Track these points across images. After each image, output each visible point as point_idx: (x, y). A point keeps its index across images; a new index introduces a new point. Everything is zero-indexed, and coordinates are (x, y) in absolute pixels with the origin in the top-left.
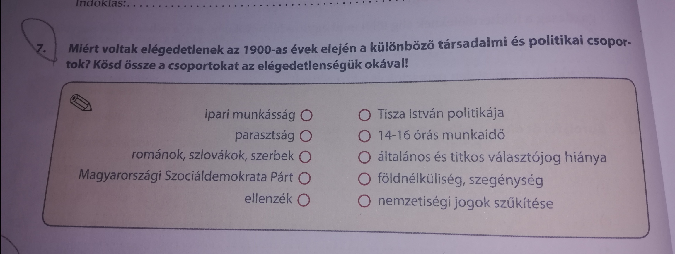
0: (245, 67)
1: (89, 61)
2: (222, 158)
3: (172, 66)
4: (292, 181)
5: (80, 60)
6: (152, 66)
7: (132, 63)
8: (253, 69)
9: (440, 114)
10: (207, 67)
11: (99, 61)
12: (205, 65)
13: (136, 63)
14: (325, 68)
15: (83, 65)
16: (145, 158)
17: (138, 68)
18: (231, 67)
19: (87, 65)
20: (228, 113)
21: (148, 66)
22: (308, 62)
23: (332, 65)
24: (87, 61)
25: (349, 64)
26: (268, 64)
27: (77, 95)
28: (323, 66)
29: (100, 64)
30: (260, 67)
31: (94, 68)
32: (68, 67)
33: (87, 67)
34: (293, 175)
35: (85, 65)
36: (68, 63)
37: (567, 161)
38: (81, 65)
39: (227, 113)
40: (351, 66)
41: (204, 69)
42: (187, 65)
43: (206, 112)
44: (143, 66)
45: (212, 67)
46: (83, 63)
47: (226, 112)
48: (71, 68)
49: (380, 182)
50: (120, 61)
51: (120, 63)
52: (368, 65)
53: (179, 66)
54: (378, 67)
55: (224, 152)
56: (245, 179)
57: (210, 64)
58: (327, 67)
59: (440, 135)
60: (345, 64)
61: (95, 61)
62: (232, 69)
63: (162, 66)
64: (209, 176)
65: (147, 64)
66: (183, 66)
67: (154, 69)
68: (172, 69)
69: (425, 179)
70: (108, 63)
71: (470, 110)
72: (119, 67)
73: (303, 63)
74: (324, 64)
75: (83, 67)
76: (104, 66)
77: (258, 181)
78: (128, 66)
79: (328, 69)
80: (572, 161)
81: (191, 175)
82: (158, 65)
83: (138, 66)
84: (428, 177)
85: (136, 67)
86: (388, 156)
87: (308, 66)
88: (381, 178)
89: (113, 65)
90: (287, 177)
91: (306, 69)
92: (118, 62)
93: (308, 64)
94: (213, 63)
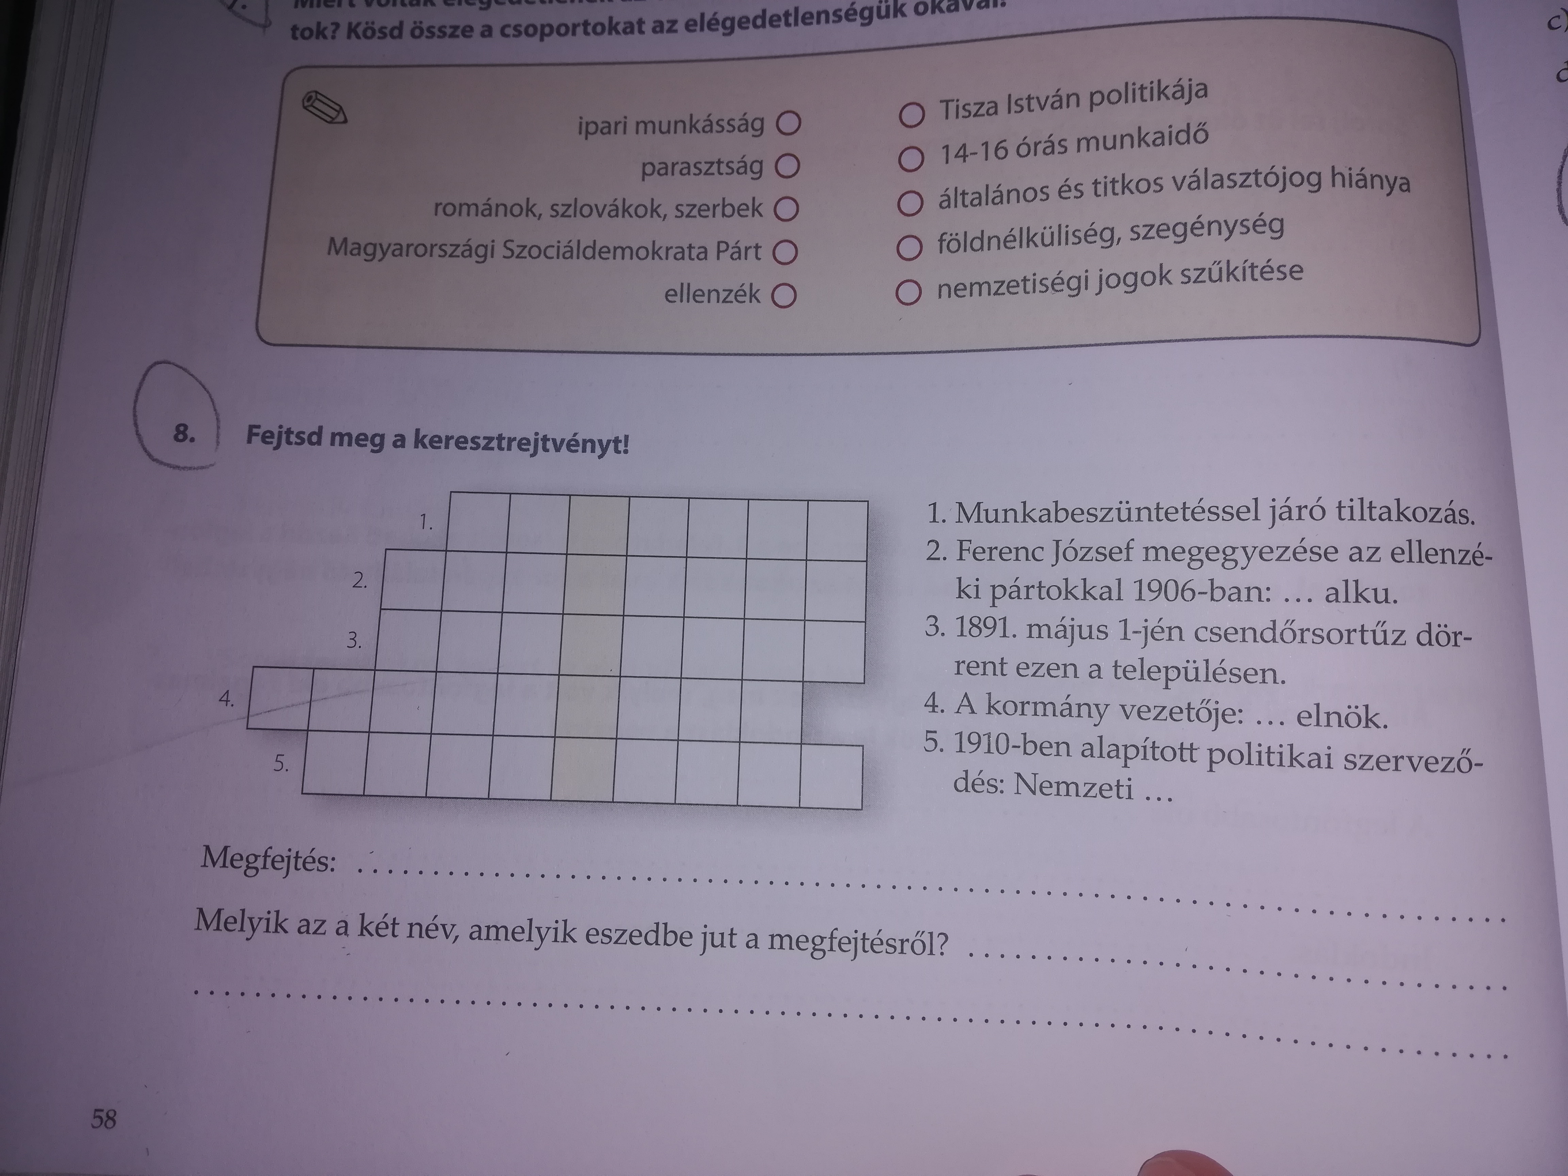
0: (658, 27)
1: (337, 25)
2: (617, 215)
3: (508, 31)
4: (760, 259)
5: (319, 24)
6: (467, 31)
7: (425, 26)
8: (676, 31)
9: (1073, 99)
10: (580, 30)
11: (358, 24)
12: (575, 26)
13: (433, 27)
14: (827, 21)
15: (326, 32)
16: (460, 214)
17: (439, 37)
18: (629, 29)
19: (334, 32)
20: (625, 123)
21: (459, 32)
22: (792, 11)
23: (842, 14)
24: (332, 24)
25: (879, 8)
26: (706, 19)
27: (317, 92)
28: (823, 16)
29: (360, 30)
30: (690, 26)
31: (349, 37)
32: (294, 37)
33: (333, 37)
34: (761, 247)
35: (328, 33)
36: (294, 29)
37: (1334, 185)
38: (320, 33)
39: (623, 123)
40: (883, 13)
41: (574, 34)
42: (539, 27)
43: (581, 123)
44: (449, 31)
45: (590, 29)
46: (325, 28)
47: (620, 122)
48: (300, 39)
49: (941, 252)
50: (401, 23)
51: (400, 27)
52: (921, 8)
53: (522, 29)
54: (941, 11)
55: (619, 203)
56: (663, 255)
57: (586, 24)
58: (832, 18)
59: (1072, 145)
60: (871, 9)
61: (350, 24)
62: (632, 32)
63: (487, 32)
64: (591, 250)
65: (456, 28)
66: (531, 30)
67: (470, 37)
68: (507, 36)
69: (1038, 239)
70: (376, 27)
71: (1138, 86)
72: (400, 36)
73: (781, 13)
74: (827, 13)
75: (325, 37)
76: (369, 33)
77: (691, 258)
78: (417, 32)
79: (834, 22)
80: (1344, 186)
81: (555, 249)
82: (478, 30)
83: (437, 33)
84: (1043, 234)
85: (433, 34)
86: (960, 198)
87: (791, 20)
88: (945, 244)
89: (387, 31)
90: (749, 251)
91: (787, 24)
92: (397, 24)
93: (791, 15)
94: (592, 22)
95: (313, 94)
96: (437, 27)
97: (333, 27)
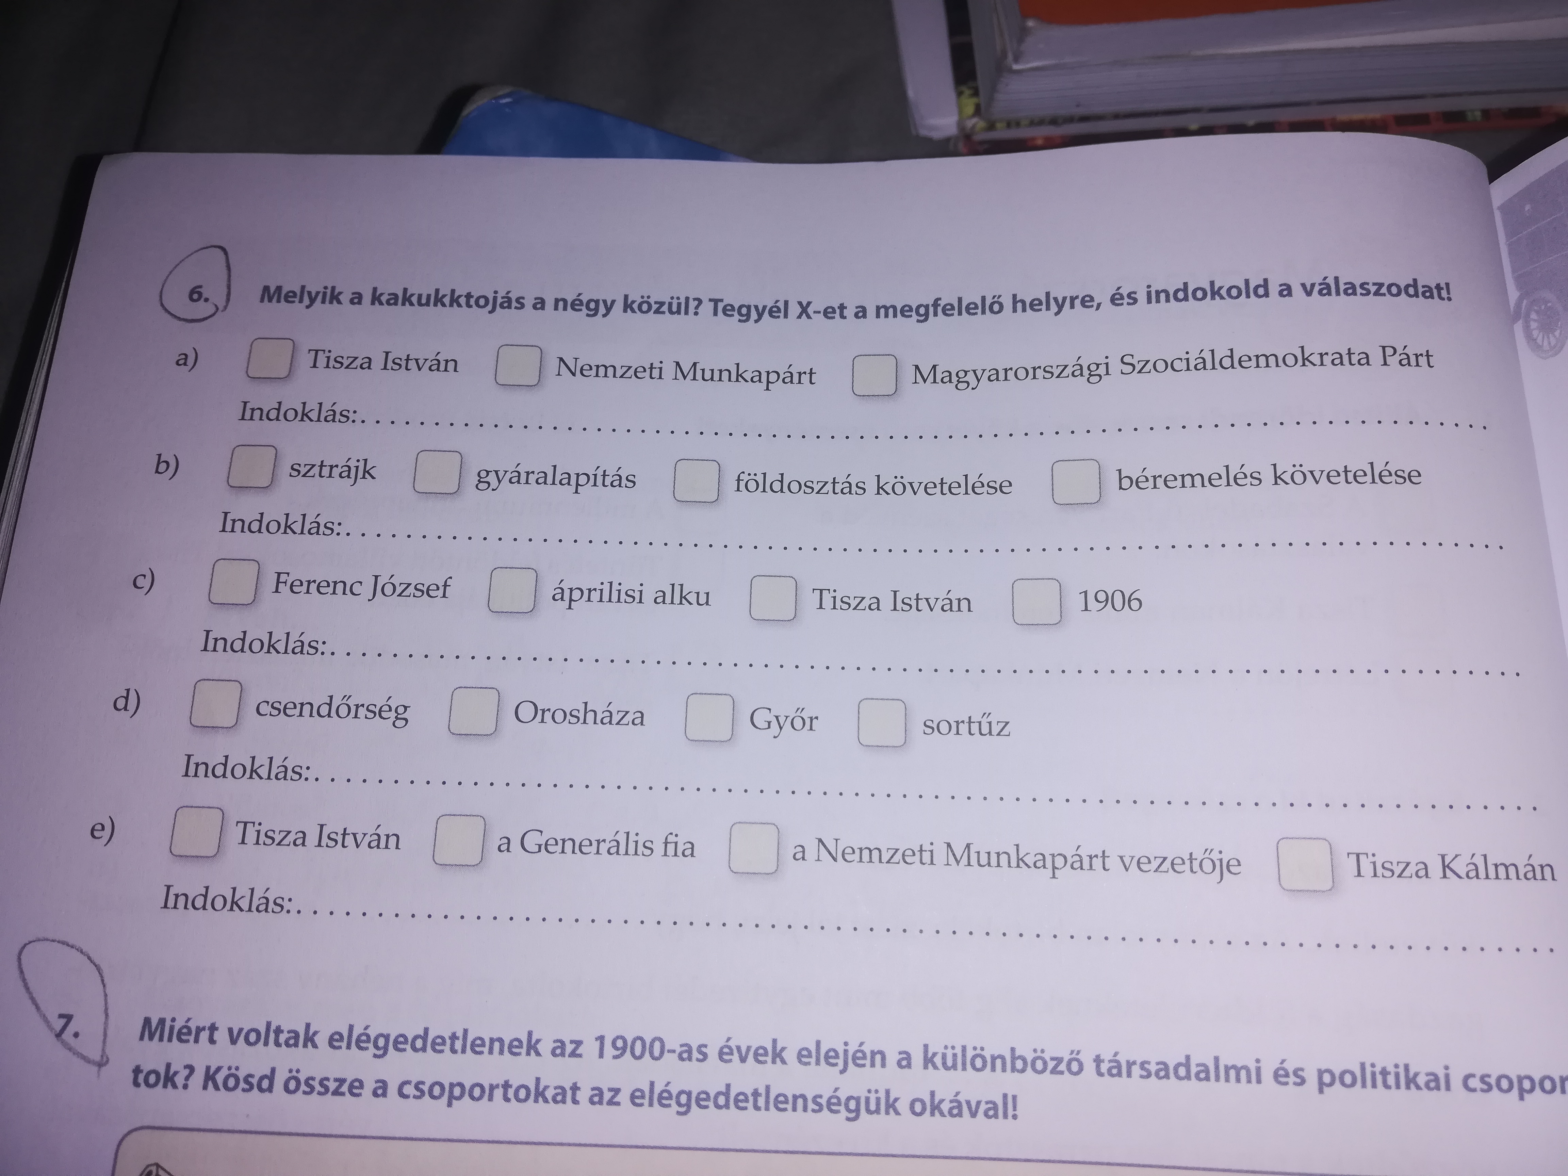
0: (597, 1096)
1: (191, 1069)
3: (409, 1090)
5: (168, 1066)
6: (355, 1087)
7: (302, 1077)
8: (618, 1104)
10: (498, 1093)
11: (219, 1069)
12: (492, 1088)
13: (313, 1079)
14: (805, 1109)
15: (176, 1079)
17: (319, 1093)
18: (562, 1096)
19: (187, 1078)
21: (345, 1088)
22: (762, 1091)
23: (823, 1101)
24: (186, 1067)
25: (867, 1100)
26: (657, 1091)
27: (158, 1166)
28: (800, 1102)
29: (220, 1078)
30: (635, 1098)
31: (205, 1087)
32: (136, 1084)
33: (185, 1087)
35: (179, 1080)
36: (137, 1070)
38: (169, 1080)
40: (873, 1107)
41: (491, 1099)
44: (332, 1086)
45: (511, 1093)
46: (176, 1073)
48: (143, 1088)
50: (273, 1070)
51: (271, 1077)
52: (918, 1107)
53: (426, 1088)
54: (942, 1114)
57: (506, 1086)
58: (811, 1106)
60: (858, 1100)
61: (208, 1068)
62: (564, 1101)
63: (381, 1090)
65: (341, 1081)
66: (437, 1091)
67: (359, 1095)
68: (407, 1097)
70: (241, 1074)
72: (270, 1089)
73: (749, 1092)
74: (803, 1097)
75: (175, 1086)
76: (231, 1082)
78: (292, 1085)
79: (813, 1111)
82: (369, 1086)
83: (318, 1088)
85: (312, 1089)
87: (761, 1102)
89: (254, 1081)
91: (757, 1108)
92: (268, 1073)
93: (760, 1095)
94: (515, 1084)
95: (154, 1169)
96: (317, 1080)
97: (187, 1071)
